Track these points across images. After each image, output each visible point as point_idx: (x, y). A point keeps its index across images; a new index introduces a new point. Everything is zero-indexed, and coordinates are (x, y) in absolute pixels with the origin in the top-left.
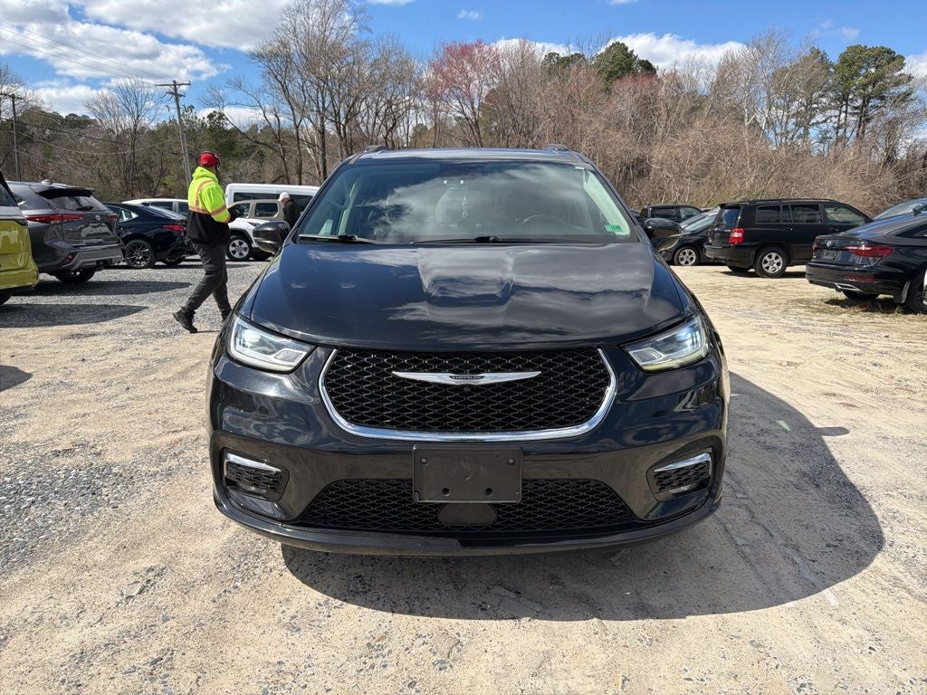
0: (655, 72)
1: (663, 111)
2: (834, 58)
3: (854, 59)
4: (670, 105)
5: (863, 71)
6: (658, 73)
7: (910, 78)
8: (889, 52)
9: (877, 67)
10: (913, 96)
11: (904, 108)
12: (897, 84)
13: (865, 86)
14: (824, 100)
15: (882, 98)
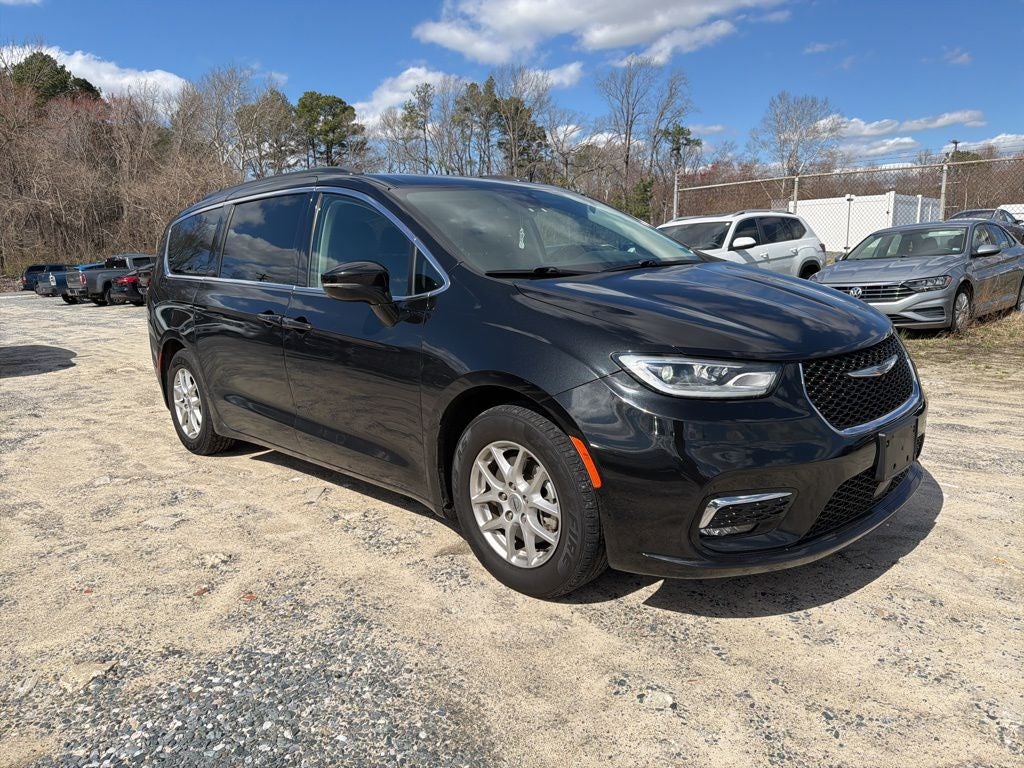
0: (98, 95)
1: (124, 142)
2: (294, 102)
3: (312, 105)
4: (132, 137)
5: (322, 118)
6: (103, 95)
7: (363, 128)
8: (341, 102)
9: (334, 115)
10: (367, 146)
11: (364, 156)
12: (355, 132)
13: (326, 133)
14: (293, 143)
15: (343, 146)
